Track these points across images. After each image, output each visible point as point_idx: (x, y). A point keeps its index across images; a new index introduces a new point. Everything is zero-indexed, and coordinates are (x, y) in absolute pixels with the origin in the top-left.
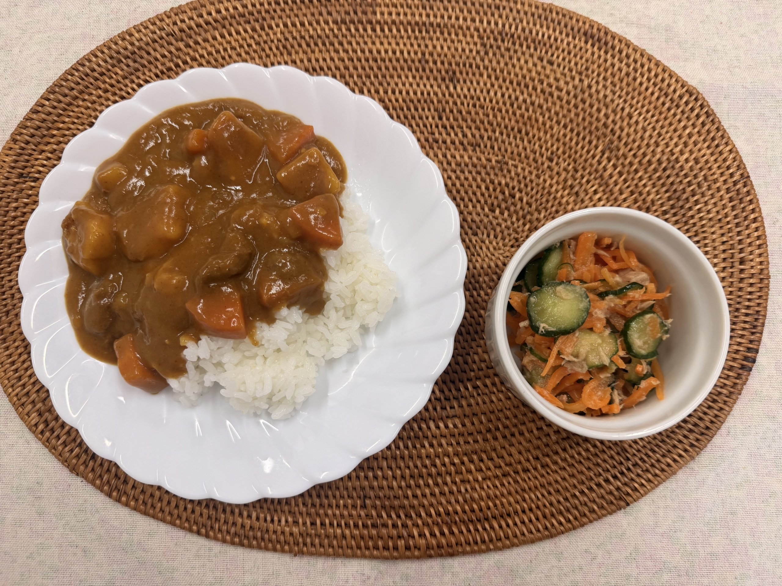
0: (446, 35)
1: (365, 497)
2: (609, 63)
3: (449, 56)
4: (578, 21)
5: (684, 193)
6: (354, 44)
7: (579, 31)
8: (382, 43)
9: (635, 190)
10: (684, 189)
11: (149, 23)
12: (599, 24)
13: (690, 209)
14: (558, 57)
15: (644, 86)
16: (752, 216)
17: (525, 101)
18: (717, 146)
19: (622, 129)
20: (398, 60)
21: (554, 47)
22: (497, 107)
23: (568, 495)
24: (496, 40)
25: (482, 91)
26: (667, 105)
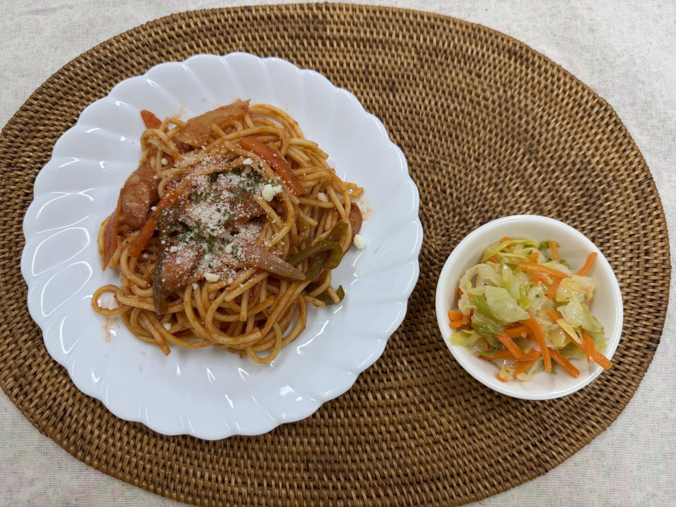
0: (387, 50)
1: (308, 461)
2: (529, 77)
3: (390, 68)
4: (503, 39)
5: (596, 191)
6: (307, 56)
7: (503, 48)
8: (331, 56)
9: (552, 188)
10: (595, 188)
11: (127, 35)
12: (521, 43)
13: (601, 205)
14: (485, 71)
15: (560, 97)
16: (655, 213)
17: (455, 109)
18: (624, 151)
19: (541, 134)
20: (345, 71)
21: (481, 62)
22: (431, 113)
23: (492, 461)
24: (431, 55)
25: (418, 100)
26: (580, 114)
